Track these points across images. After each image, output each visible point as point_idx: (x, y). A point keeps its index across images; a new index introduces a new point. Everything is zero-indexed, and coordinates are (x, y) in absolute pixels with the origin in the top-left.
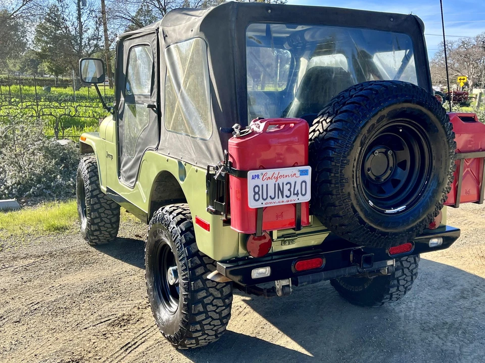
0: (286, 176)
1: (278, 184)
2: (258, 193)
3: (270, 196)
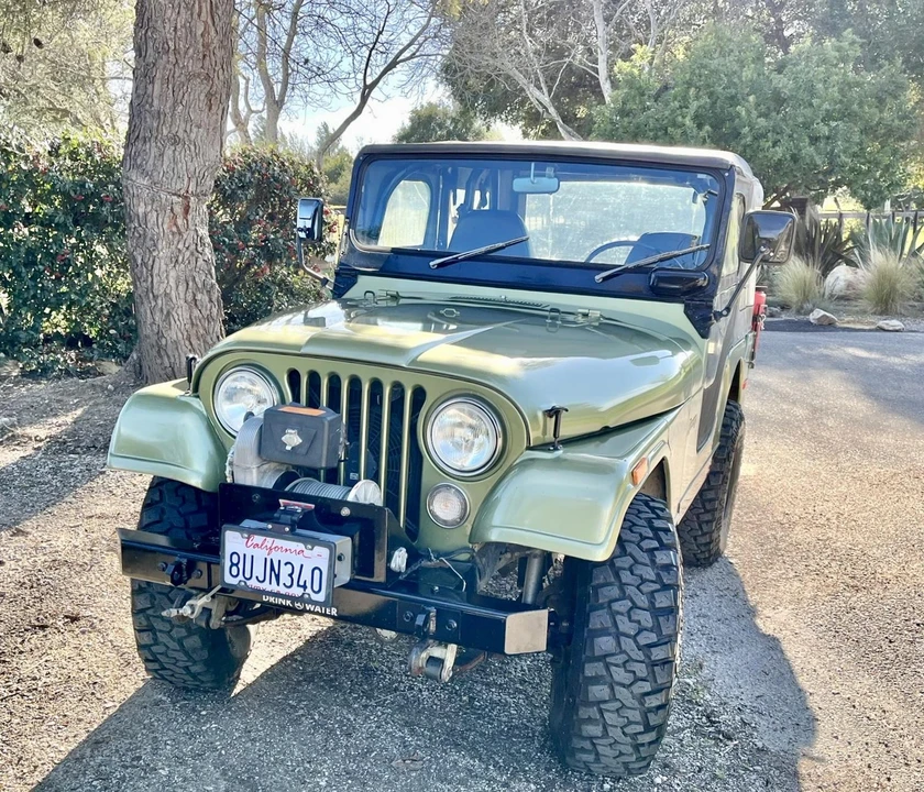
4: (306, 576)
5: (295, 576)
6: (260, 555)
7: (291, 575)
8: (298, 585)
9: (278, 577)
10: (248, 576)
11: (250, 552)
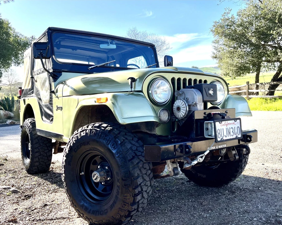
4: (236, 131)
5: (234, 132)
6: (225, 127)
7: (233, 132)
8: (235, 134)
9: (230, 133)
10: (223, 136)
11: (222, 127)
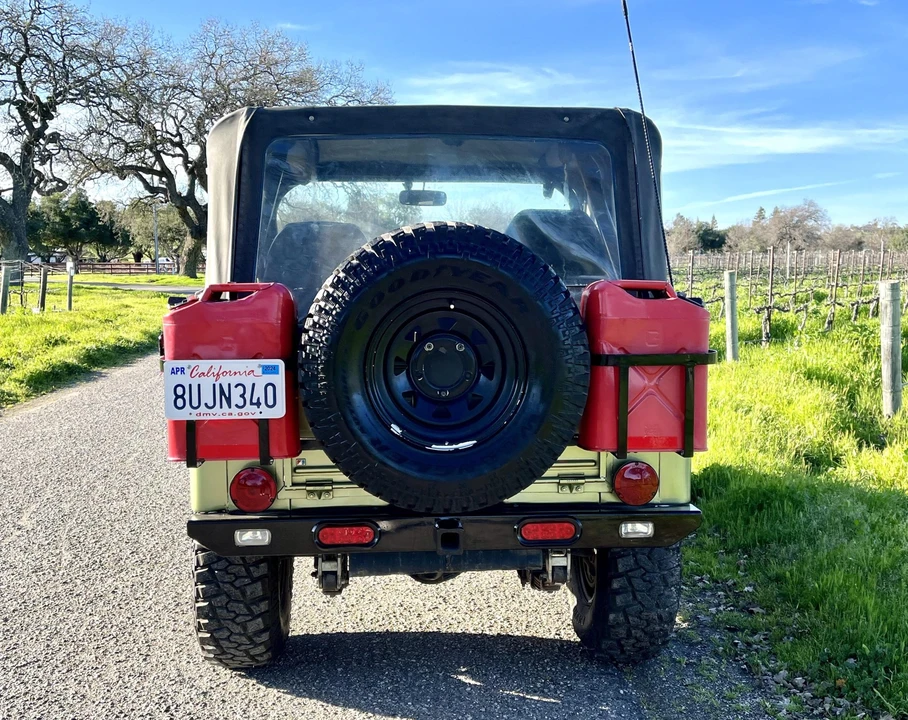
0: (235, 373)
1: (221, 385)
2: (182, 397)
3: (206, 404)
